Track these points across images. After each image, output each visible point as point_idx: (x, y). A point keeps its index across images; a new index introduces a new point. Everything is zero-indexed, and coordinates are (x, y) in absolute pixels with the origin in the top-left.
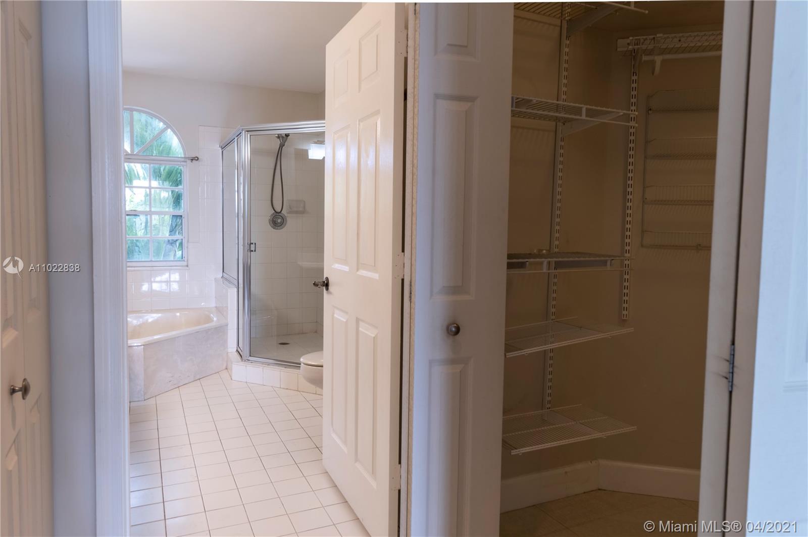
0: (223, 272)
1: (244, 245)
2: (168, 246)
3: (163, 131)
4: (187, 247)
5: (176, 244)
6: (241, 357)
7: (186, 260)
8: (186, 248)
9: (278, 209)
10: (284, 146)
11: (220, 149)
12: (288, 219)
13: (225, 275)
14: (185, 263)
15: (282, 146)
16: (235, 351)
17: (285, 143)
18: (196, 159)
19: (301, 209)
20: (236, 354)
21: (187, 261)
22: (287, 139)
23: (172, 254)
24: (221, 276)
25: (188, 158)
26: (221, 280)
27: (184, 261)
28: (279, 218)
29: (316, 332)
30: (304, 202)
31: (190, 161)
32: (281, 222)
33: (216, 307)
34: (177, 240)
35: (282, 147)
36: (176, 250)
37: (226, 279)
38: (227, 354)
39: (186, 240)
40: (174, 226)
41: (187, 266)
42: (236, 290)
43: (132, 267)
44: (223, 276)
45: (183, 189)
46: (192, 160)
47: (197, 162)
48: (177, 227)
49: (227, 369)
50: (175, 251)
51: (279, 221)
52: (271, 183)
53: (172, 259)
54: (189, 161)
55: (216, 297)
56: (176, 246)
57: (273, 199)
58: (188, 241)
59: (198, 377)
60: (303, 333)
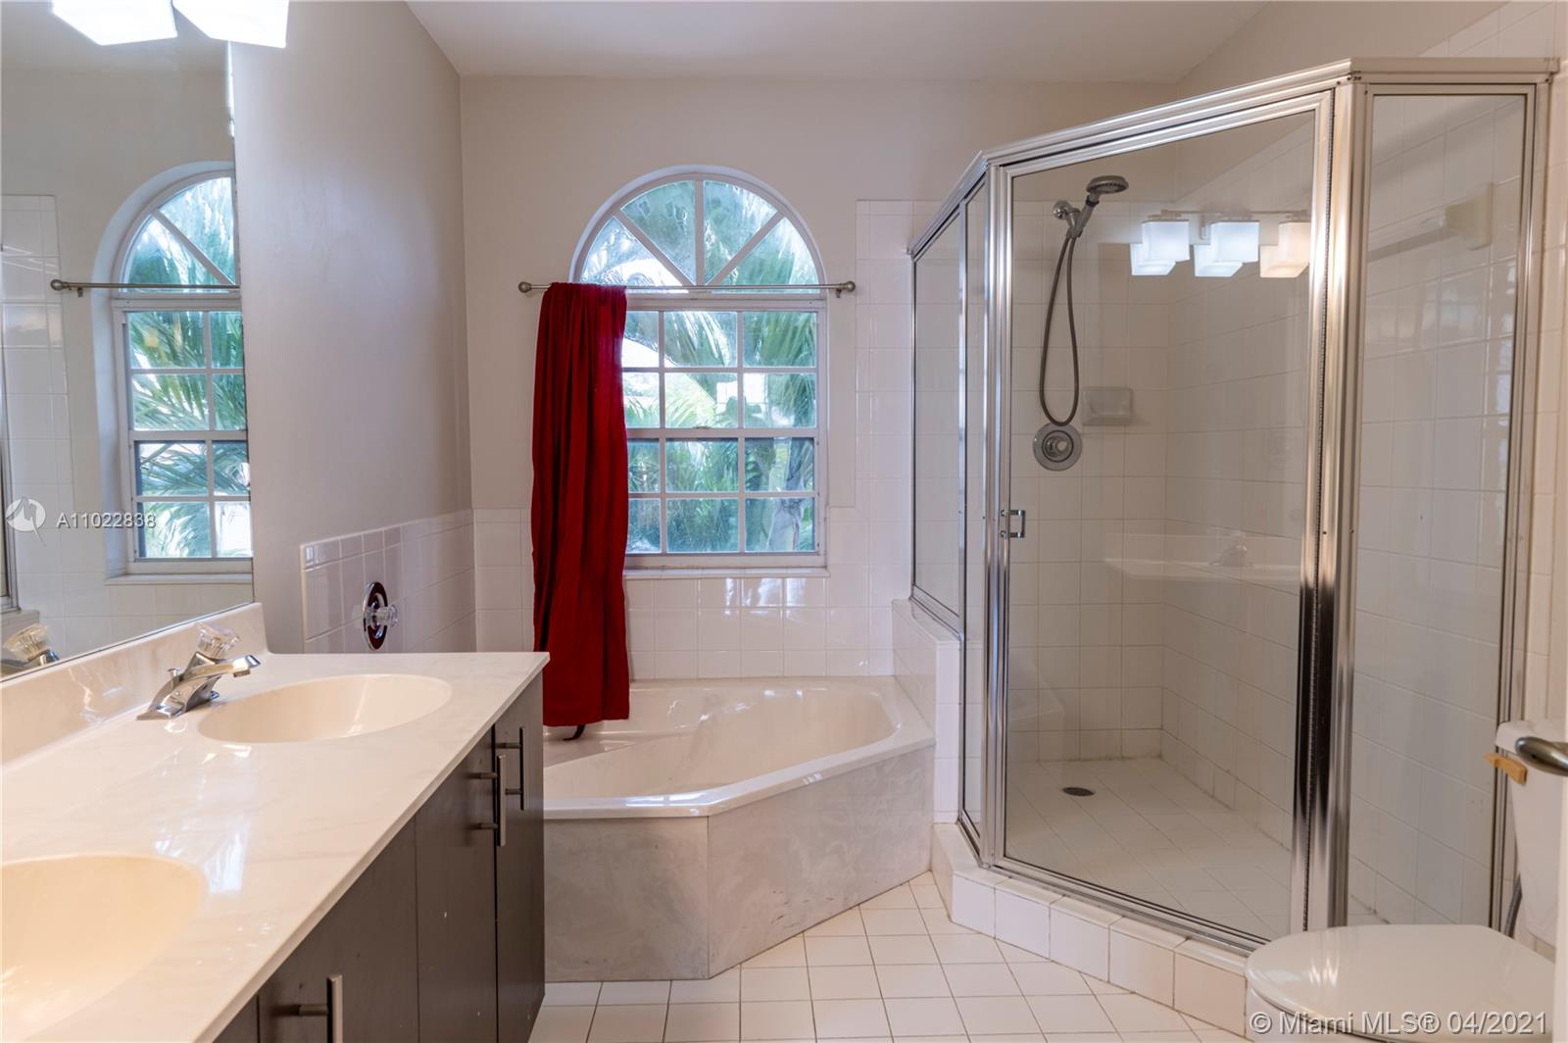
0: (914, 584)
1: (988, 517)
2: (782, 512)
3: (771, 224)
4: (825, 519)
5: (798, 509)
6: (978, 854)
7: (822, 552)
8: (822, 523)
9: (1061, 413)
10: (1079, 236)
11: (909, 257)
12: (1084, 440)
13: (918, 593)
14: (819, 560)
15: (1073, 236)
16: (955, 820)
17: (1083, 225)
18: (850, 286)
19: (1121, 413)
20: (957, 829)
21: (825, 554)
22: (1089, 214)
23: (790, 533)
24: (909, 594)
25: (830, 287)
26: (908, 603)
27: (817, 554)
28: (1062, 439)
29: (1160, 756)
30: (1131, 392)
31: (834, 294)
32: (1067, 447)
33: (894, 676)
34: (800, 500)
35: (1074, 239)
36: (800, 524)
37: (922, 605)
38: (932, 827)
39: (823, 500)
40: (795, 465)
41: (825, 567)
42: (956, 645)
43: (698, 568)
44: (912, 595)
45: (816, 371)
46: (839, 291)
47: (851, 296)
48: (801, 468)
49: (930, 870)
50: (797, 525)
51: (1062, 446)
52: (1040, 343)
53: (791, 550)
54: (831, 296)
55: (894, 651)
56: (799, 514)
57: (1045, 389)
58: (827, 504)
59: (855, 899)
60: (1123, 758)
